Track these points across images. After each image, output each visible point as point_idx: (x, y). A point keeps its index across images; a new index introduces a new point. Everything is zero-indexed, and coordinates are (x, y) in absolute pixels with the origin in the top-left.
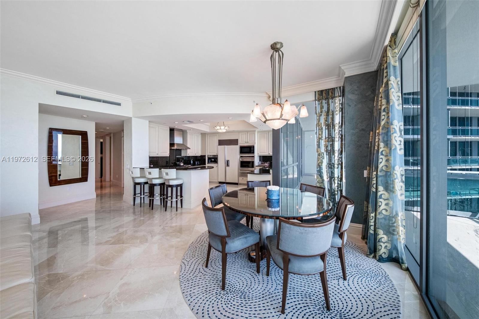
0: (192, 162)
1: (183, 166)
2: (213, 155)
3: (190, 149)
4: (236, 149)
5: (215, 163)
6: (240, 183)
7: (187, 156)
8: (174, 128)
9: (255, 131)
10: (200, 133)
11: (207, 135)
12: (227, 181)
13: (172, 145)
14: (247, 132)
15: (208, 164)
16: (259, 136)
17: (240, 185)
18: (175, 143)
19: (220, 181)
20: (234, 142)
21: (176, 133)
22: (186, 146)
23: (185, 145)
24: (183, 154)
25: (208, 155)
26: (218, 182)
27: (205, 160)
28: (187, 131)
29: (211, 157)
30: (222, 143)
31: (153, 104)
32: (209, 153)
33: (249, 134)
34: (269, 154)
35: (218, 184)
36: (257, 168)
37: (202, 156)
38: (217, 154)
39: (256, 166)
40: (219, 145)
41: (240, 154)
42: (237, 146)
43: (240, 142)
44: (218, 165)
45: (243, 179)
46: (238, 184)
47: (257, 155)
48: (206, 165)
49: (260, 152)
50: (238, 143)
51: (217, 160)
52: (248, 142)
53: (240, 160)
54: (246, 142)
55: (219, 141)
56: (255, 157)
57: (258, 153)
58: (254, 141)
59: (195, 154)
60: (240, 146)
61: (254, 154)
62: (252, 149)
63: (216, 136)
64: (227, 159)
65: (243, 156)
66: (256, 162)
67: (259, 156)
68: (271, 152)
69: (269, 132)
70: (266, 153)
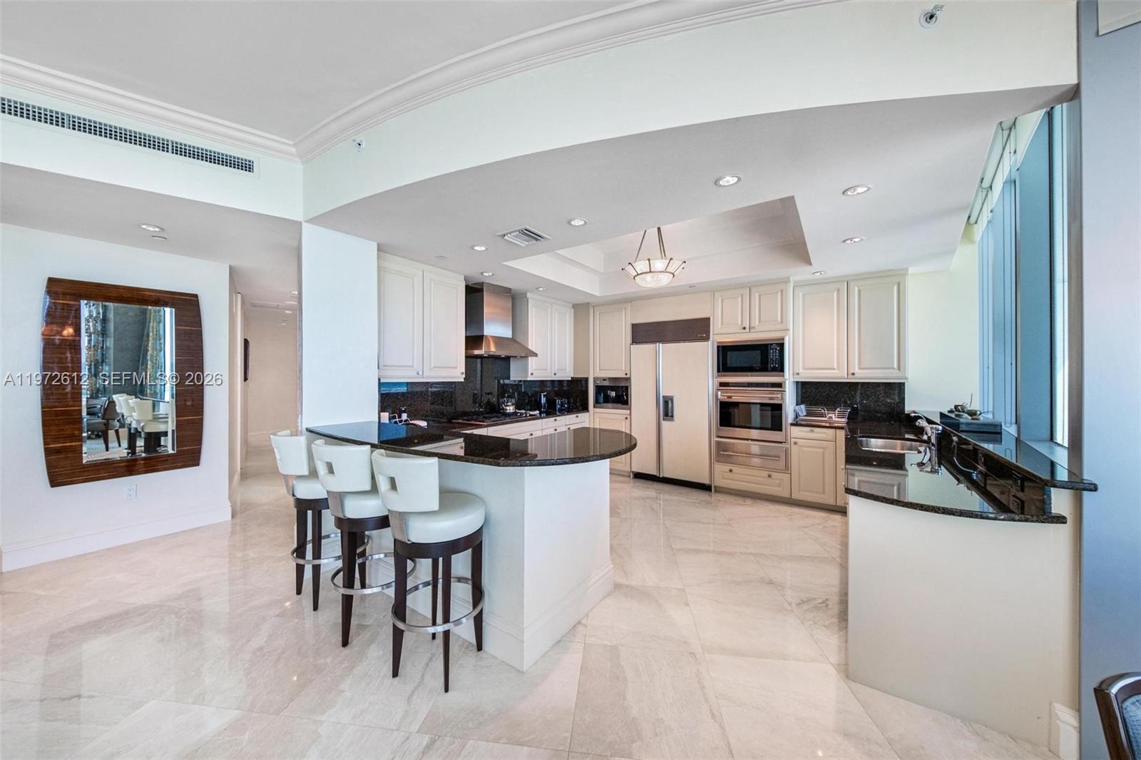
0: (543, 400)
1: (515, 414)
2: (610, 379)
3: (536, 355)
4: (703, 355)
5: (620, 405)
6: (715, 487)
7: (528, 379)
8: (483, 283)
9: (786, 281)
10: (571, 306)
11: (591, 310)
12: (666, 473)
13: (474, 340)
14: (750, 287)
15: (594, 407)
16: (800, 302)
17: (716, 491)
18: (485, 334)
19: (635, 469)
20: (695, 330)
21: (487, 298)
22: (523, 346)
23: (520, 344)
24: (515, 374)
25: (594, 378)
26: (633, 472)
27: (586, 393)
28: (529, 295)
29: (606, 383)
30: (644, 334)
31: (363, 145)
32: (599, 370)
33: (757, 295)
34: (853, 374)
35: (631, 480)
36: (796, 431)
37: (574, 382)
38: (626, 374)
39: (792, 424)
40: (635, 341)
41: (718, 376)
42: (706, 343)
43: (720, 326)
44: (630, 412)
45: (731, 471)
46: (711, 487)
47: (792, 380)
48: (588, 411)
49: (804, 369)
50: (708, 332)
51: (627, 395)
52: (754, 328)
53: (717, 396)
54: (744, 328)
55: (635, 327)
56: (785, 388)
57: (797, 371)
58: (782, 322)
59: (555, 374)
60: (718, 342)
61: (782, 373)
62: (773, 355)
63: (624, 312)
64: (664, 392)
65: (732, 383)
66: (791, 407)
67: (797, 383)
68: (860, 368)
69: (851, 284)
70: (834, 369)
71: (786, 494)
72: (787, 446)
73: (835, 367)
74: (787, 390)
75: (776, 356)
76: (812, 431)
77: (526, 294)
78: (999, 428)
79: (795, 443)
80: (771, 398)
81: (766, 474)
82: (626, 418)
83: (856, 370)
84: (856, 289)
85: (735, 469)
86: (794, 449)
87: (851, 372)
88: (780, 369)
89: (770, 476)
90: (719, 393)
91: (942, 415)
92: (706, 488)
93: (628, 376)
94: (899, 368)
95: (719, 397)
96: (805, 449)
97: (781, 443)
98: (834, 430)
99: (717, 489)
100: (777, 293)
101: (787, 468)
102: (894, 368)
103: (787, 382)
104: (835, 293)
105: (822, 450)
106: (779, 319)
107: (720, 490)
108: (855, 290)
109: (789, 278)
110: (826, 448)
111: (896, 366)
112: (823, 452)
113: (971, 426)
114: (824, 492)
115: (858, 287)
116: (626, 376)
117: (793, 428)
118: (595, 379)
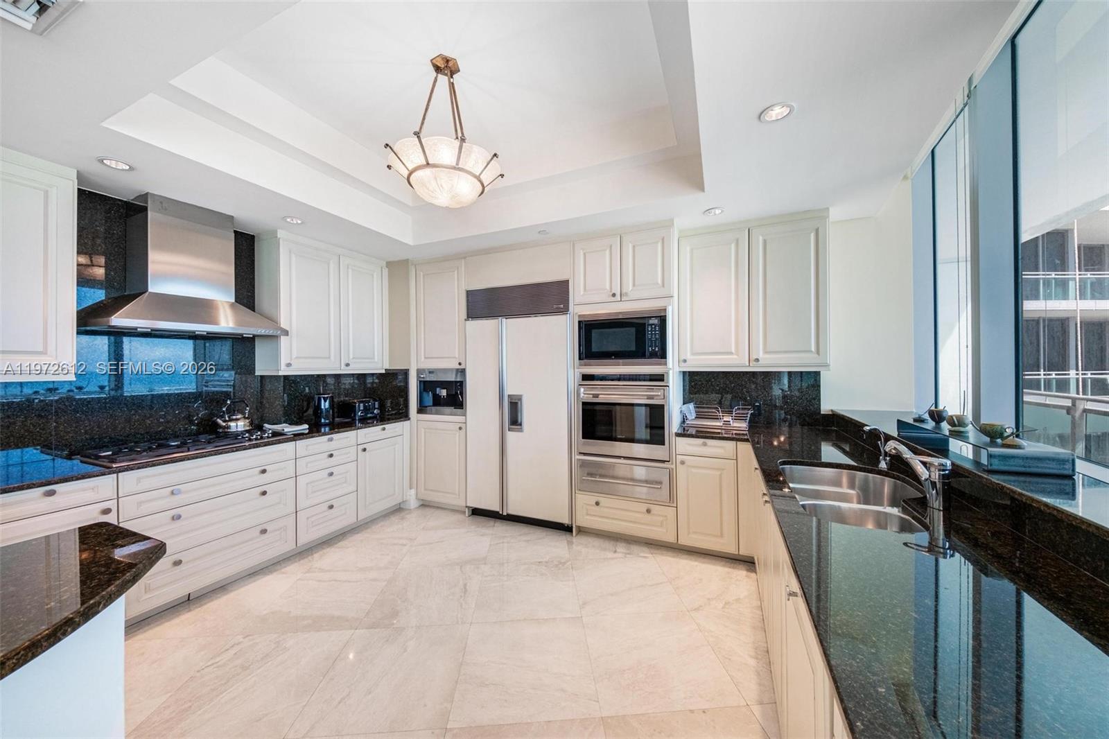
0: (325, 405)
3: (287, 333)
5: (453, 409)
6: (577, 527)
7: (282, 373)
8: (147, 195)
9: (668, 225)
11: (414, 271)
12: (512, 508)
14: (621, 234)
15: (417, 413)
16: (687, 260)
17: (578, 533)
19: (474, 502)
20: (550, 299)
25: (418, 370)
26: (469, 508)
27: (405, 393)
28: (280, 234)
29: (434, 377)
32: (425, 359)
33: (631, 246)
34: (757, 360)
35: (466, 518)
36: (684, 445)
37: (390, 375)
38: (460, 364)
39: (678, 435)
40: (472, 314)
41: (581, 365)
42: (564, 316)
43: (582, 293)
44: (466, 418)
45: (597, 504)
46: (572, 527)
47: (677, 369)
48: (409, 419)
49: (693, 354)
50: (566, 301)
51: (462, 394)
52: (626, 294)
53: (578, 394)
54: (614, 295)
55: (470, 294)
56: (668, 382)
57: (682, 358)
58: (663, 286)
59: (347, 365)
60: (579, 316)
61: (663, 360)
62: (652, 334)
63: (456, 272)
64: (510, 390)
65: (598, 375)
66: (676, 408)
67: (684, 373)
68: (766, 352)
69: (753, 233)
70: (731, 353)
71: (671, 538)
72: (672, 466)
73: (733, 351)
74: (671, 384)
75: (655, 334)
76: (705, 444)
77: (276, 231)
78: (1068, 466)
79: (683, 463)
80: (650, 397)
81: (644, 507)
82: (460, 428)
83: (761, 355)
84: (761, 238)
85: (604, 500)
86: (681, 473)
87: (754, 357)
88: (661, 354)
89: (648, 511)
90: (582, 390)
91: (901, 425)
92: (566, 529)
93: (462, 367)
94: (818, 352)
95: (582, 395)
96: (694, 470)
97: (663, 462)
98: (735, 442)
99: (581, 529)
100: (657, 242)
101: (672, 498)
102: (812, 351)
103: (671, 372)
104: (733, 246)
105: (718, 473)
106: (660, 281)
107: (582, 531)
108: (758, 241)
109: (672, 221)
110: (723, 469)
111: (813, 349)
112: (720, 475)
113: (1012, 462)
114: (722, 535)
115: (762, 235)
116: (458, 367)
117: (679, 439)
118: (419, 372)
